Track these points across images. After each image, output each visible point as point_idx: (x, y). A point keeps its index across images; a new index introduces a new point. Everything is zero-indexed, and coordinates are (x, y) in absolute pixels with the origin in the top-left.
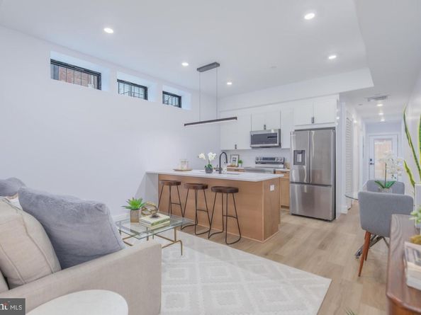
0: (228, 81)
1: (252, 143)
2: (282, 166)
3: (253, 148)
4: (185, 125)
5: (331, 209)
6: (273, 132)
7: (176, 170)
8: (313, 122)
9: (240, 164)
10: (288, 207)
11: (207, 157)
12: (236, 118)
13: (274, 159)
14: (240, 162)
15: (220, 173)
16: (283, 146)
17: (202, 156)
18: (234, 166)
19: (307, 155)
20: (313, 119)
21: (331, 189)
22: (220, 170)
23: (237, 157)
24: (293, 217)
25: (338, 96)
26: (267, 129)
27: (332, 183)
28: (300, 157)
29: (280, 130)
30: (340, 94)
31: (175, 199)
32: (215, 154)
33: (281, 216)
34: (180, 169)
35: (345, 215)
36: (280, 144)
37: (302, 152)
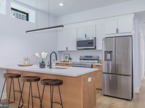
0: (60, 3)
1: (77, 46)
2: (97, 61)
3: (78, 49)
4: (27, 32)
5: (131, 92)
6: (91, 39)
7: (20, 66)
8: (117, 32)
9: (70, 60)
10: (101, 90)
11: (41, 55)
12: (62, 26)
13: (91, 57)
14: (70, 59)
15: (51, 68)
16: (98, 48)
17: (37, 54)
18: (66, 62)
19: (113, 54)
20: (117, 30)
21: (131, 78)
22: (50, 66)
23: (68, 55)
24: (105, 97)
25: (133, 15)
26: (87, 37)
27: (131, 74)
28: (109, 56)
29: (95, 38)
30: (135, 13)
31: (17, 88)
32: (47, 54)
33: (97, 97)
34: (22, 64)
35: (138, 94)
36: (95, 47)
37: (110, 52)
